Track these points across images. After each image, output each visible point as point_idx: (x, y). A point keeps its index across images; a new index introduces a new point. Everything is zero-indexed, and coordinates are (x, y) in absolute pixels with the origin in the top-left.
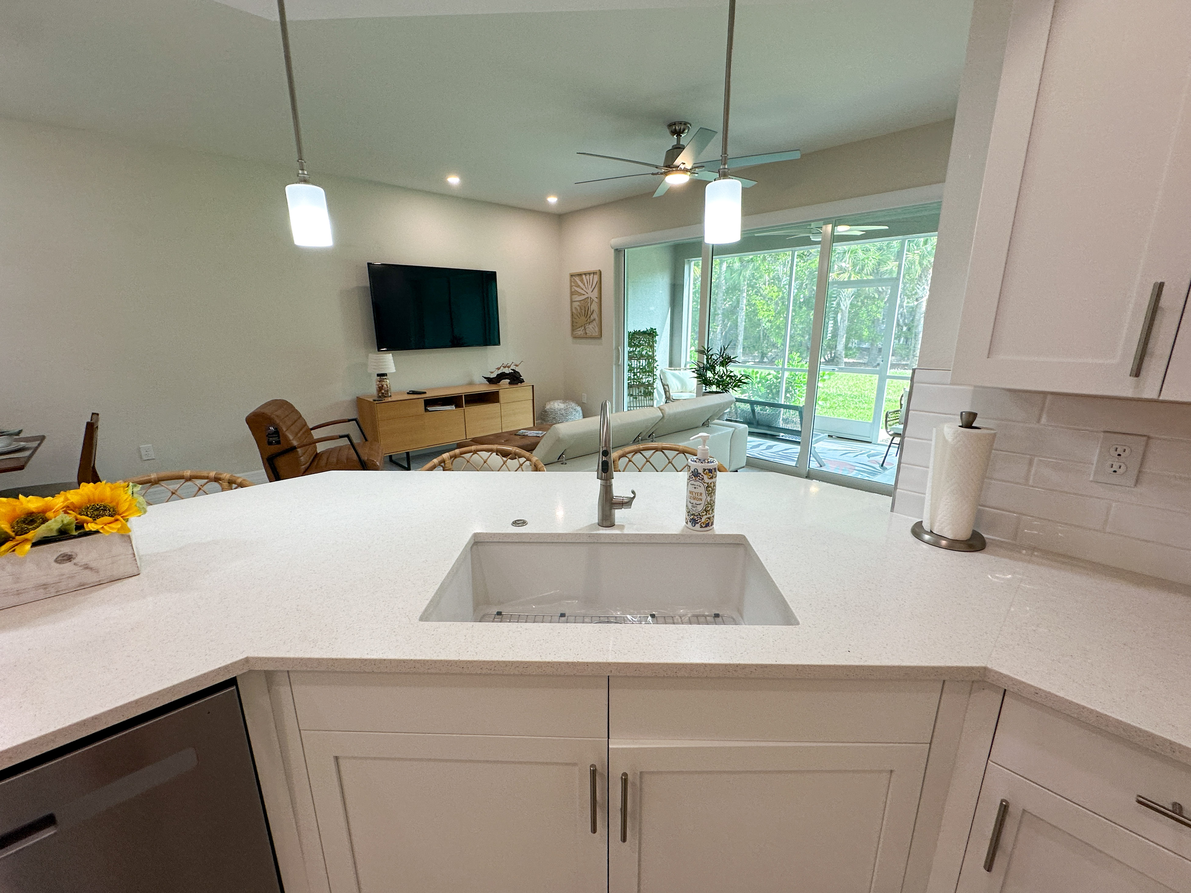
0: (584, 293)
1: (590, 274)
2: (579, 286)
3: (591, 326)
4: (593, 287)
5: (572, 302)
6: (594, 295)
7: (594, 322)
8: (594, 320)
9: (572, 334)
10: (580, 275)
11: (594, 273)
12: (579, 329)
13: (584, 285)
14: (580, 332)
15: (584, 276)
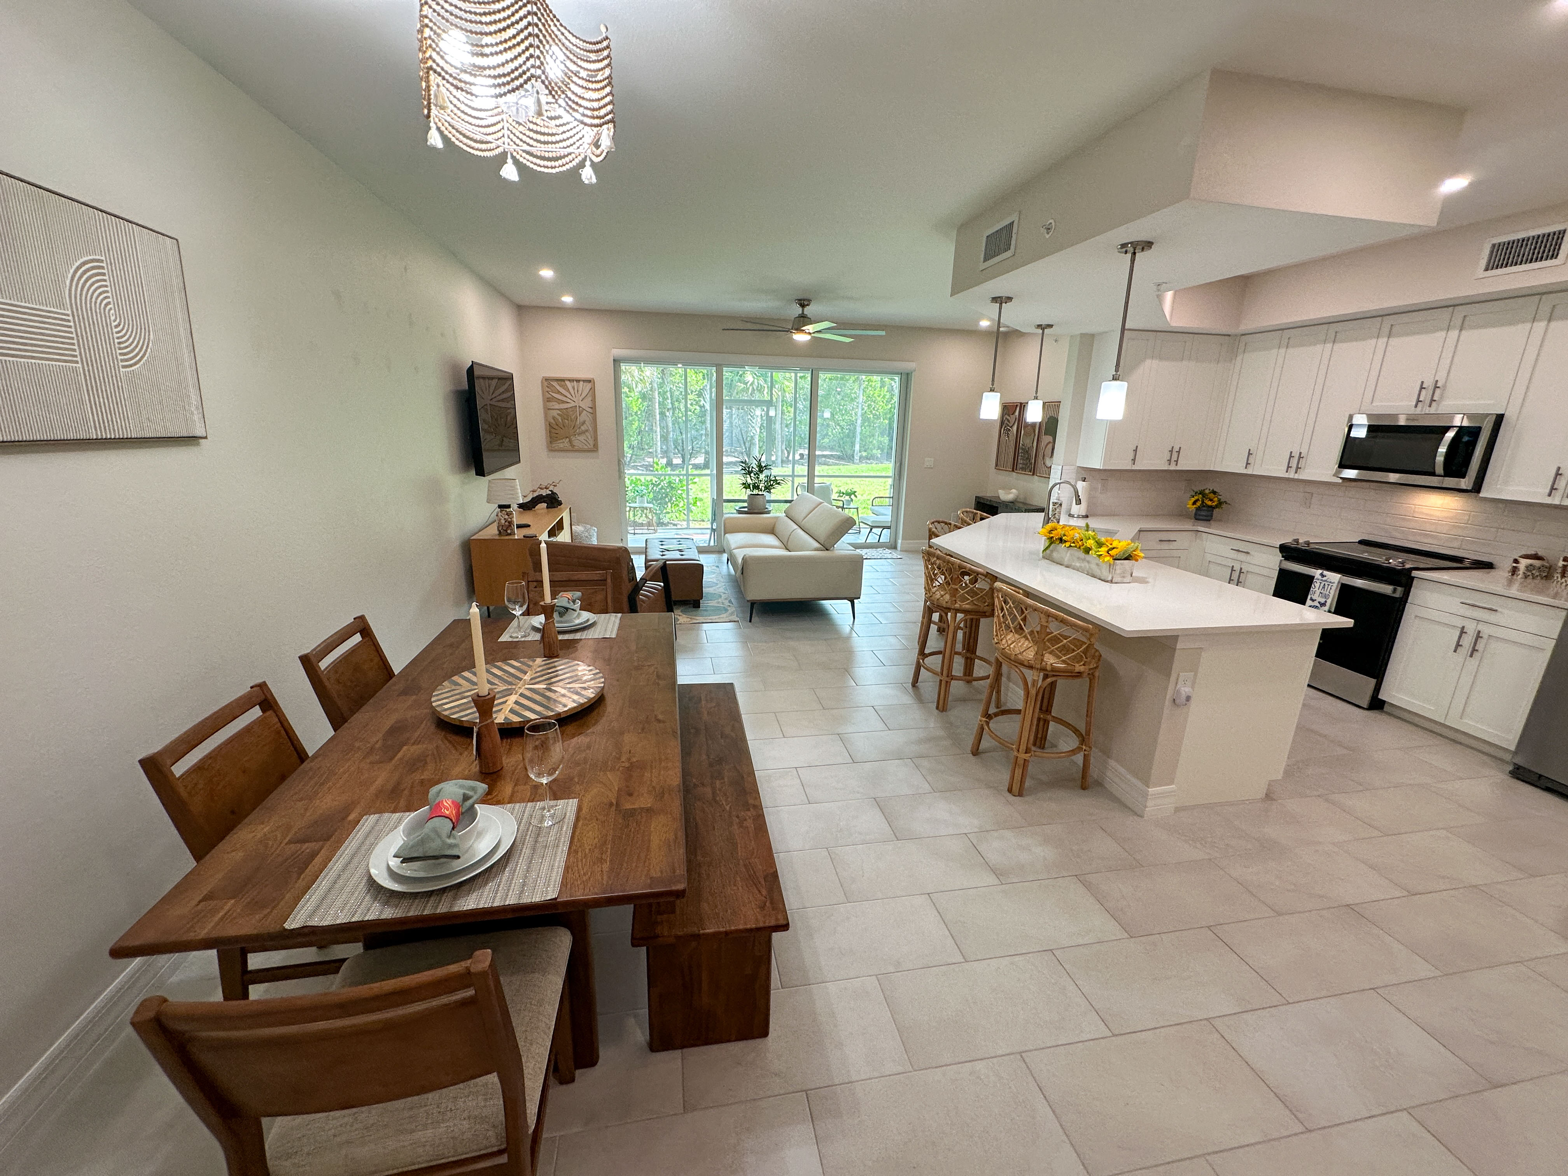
0: (569, 401)
1: (578, 381)
2: (559, 392)
3: (582, 438)
4: (583, 395)
5: (547, 409)
6: (586, 404)
7: (587, 434)
8: (587, 431)
9: (548, 447)
10: (561, 381)
11: (584, 381)
12: (561, 441)
13: (568, 391)
14: (564, 444)
15: (567, 383)
